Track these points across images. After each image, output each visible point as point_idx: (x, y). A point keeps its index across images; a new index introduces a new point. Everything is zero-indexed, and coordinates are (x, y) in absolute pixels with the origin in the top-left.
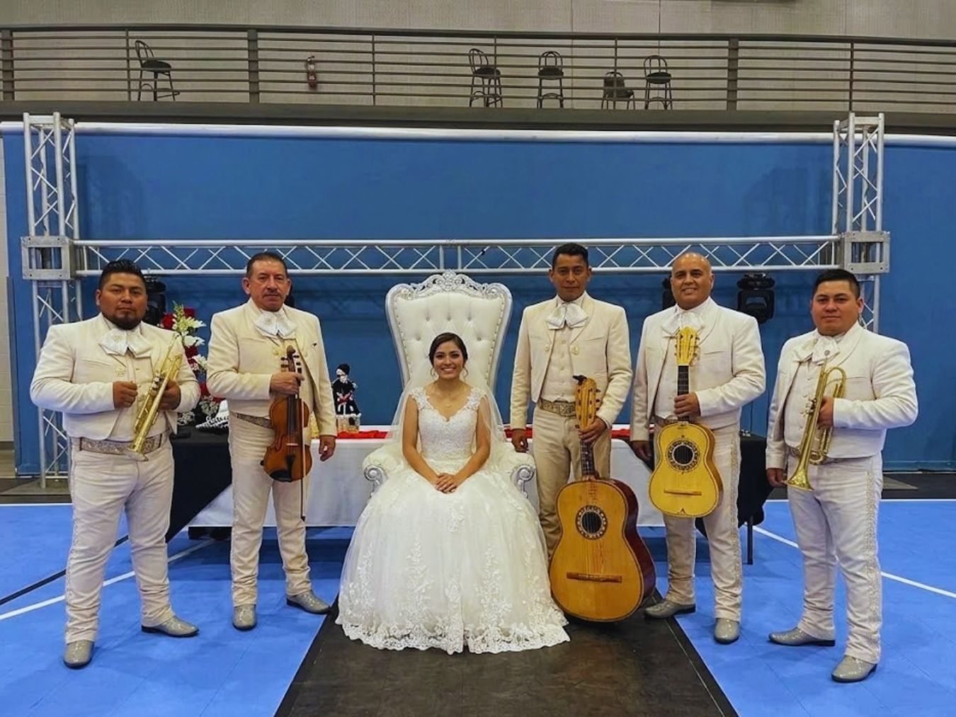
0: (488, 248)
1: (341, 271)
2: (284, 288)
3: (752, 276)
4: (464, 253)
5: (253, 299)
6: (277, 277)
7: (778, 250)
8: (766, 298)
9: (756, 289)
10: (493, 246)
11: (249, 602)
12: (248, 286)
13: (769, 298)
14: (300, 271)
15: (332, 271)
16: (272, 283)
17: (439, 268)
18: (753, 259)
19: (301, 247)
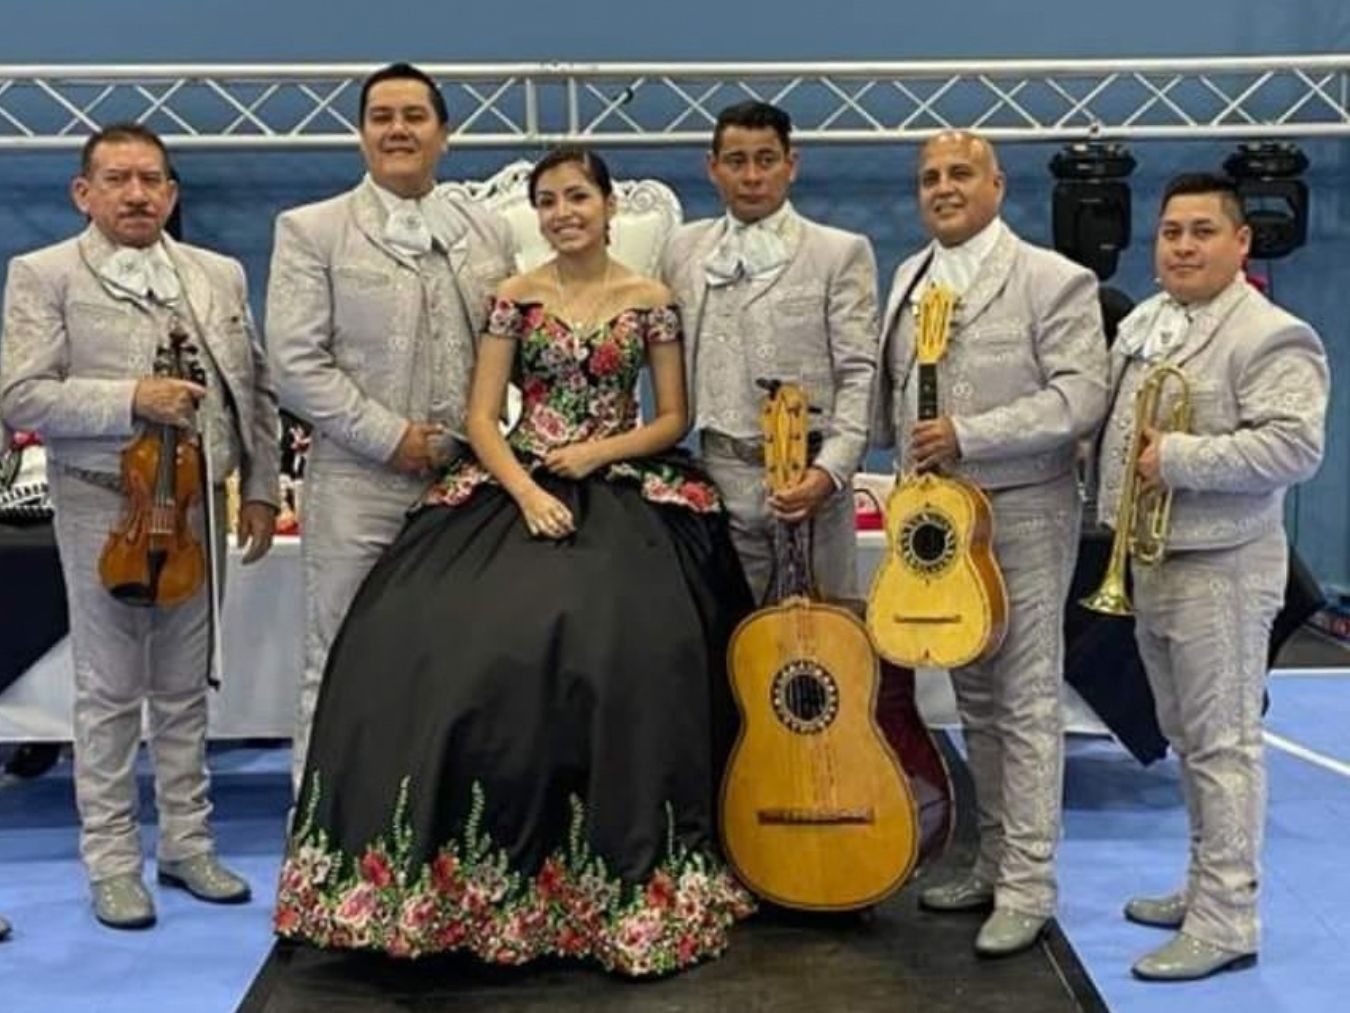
0: (639, 82)
1: (294, 138)
2: (161, 198)
3: (1255, 146)
4: (584, 95)
5: (98, 224)
6: (147, 178)
7: (1317, 88)
8: (1289, 200)
9: (1267, 179)
10: (654, 79)
11: (125, 869)
12: (84, 194)
13: (1295, 198)
14: (195, 138)
15: (270, 137)
16: (136, 191)
17: (524, 129)
18: (1260, 109)
19: (194, 81)
